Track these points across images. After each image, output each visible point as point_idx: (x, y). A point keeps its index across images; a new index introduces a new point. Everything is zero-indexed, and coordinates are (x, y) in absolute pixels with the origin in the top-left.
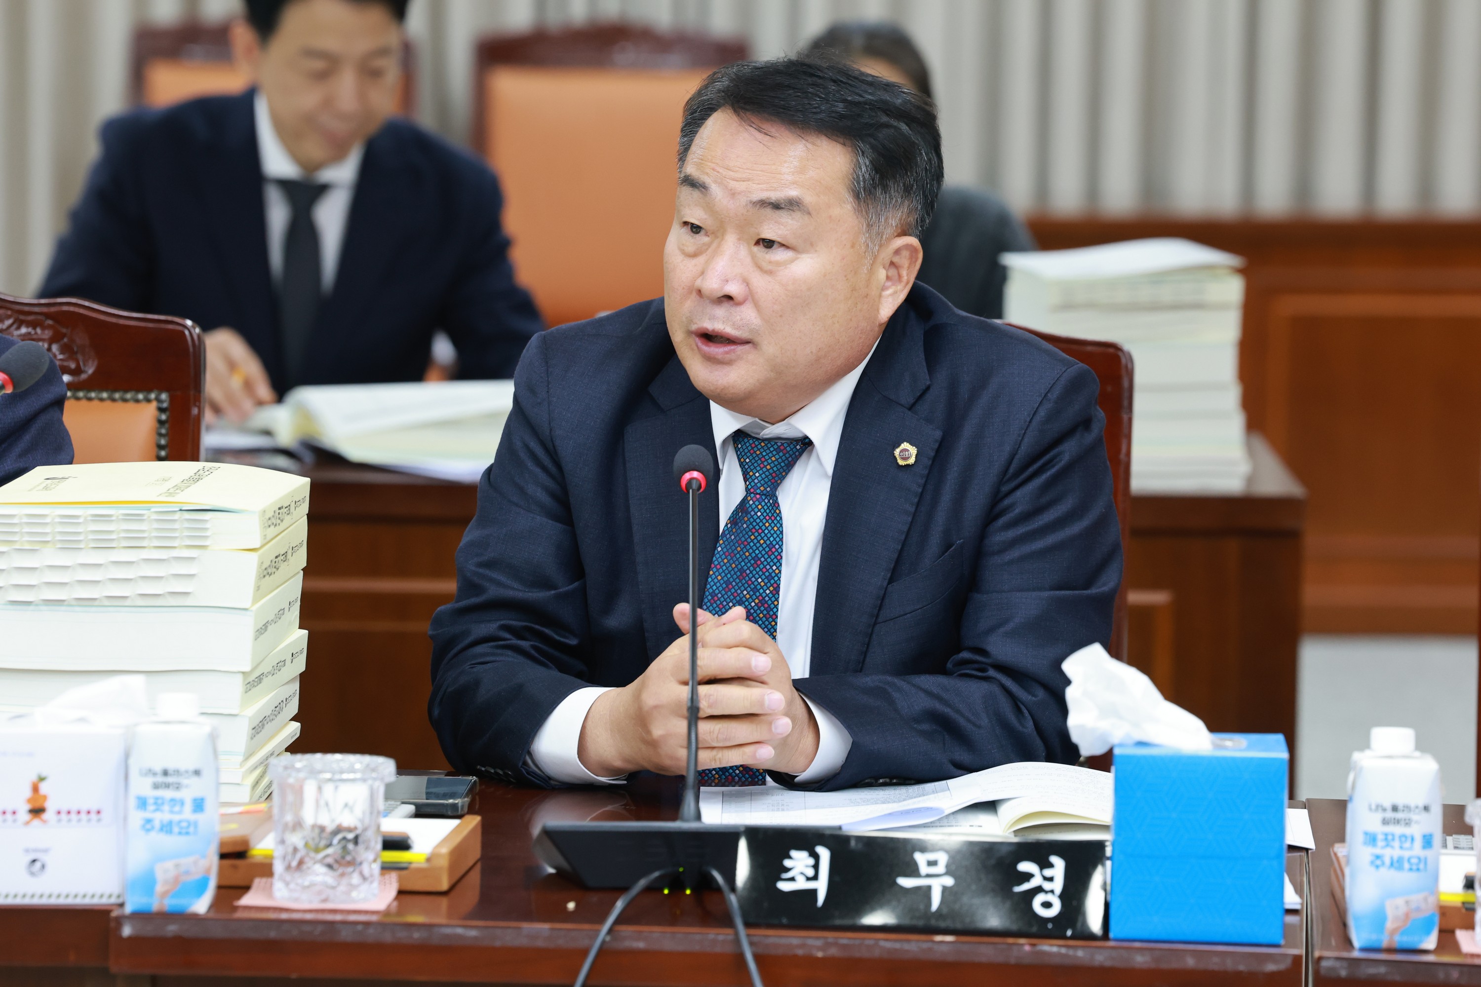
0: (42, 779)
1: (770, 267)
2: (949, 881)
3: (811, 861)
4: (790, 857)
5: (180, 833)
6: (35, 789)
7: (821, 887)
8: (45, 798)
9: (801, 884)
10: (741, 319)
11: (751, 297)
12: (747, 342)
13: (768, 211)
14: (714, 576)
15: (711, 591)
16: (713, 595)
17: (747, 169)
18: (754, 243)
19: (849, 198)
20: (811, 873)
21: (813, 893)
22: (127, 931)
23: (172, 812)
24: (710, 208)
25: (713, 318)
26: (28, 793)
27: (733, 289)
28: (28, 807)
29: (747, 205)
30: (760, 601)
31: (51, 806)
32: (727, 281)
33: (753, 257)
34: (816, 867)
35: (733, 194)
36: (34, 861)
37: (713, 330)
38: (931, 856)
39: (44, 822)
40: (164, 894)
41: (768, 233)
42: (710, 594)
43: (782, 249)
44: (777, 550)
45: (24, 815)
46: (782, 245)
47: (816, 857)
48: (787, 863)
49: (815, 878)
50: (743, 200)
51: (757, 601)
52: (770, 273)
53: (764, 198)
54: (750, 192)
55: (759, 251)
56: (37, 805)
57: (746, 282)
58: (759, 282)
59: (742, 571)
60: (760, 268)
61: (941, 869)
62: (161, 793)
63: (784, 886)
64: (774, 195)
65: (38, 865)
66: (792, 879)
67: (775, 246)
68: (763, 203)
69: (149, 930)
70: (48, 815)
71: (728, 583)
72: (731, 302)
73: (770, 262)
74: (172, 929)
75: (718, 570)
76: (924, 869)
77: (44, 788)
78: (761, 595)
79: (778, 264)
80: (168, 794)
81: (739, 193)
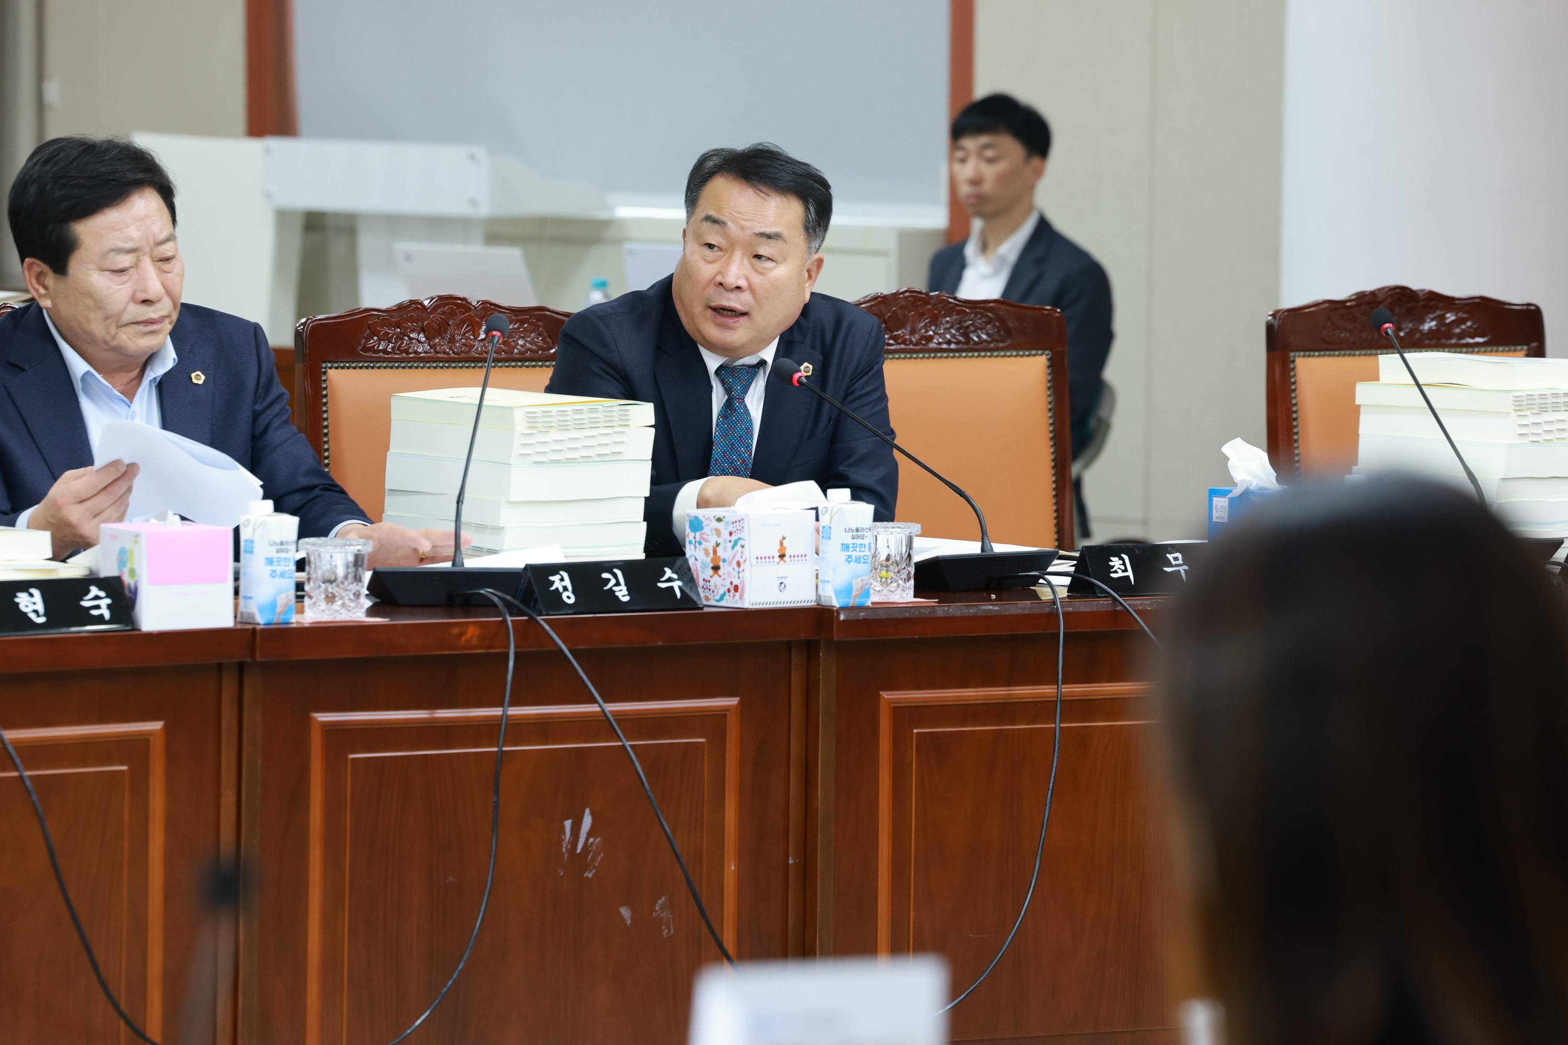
0: (784, 538)
1: (763, 271)
2: (1186, 567)
3: (1121, 562)
4: (1112, 561)
5: (864, 563)
6: (781, 544)
7: (1130, 573)
8: (785, 548)
9: (1120, 574)
10: (746, 300)
11: (751, 288)
12: (744, 314)
13: (764, 239)
14: (716, 450)
15: (715, 458)
16: (716, 460)
17: (752, 214)
18: (752, 256)
19: (802, 231)
20: (1123, 568)
21: (1128, 577)
22: (842, 617)
23: (860, 551)
24: (726, 236)
25: (728, 299)
26: (778, 547)
27: (742, 283)
28: (779, 554)
29: (752, 235)
30: (742, 461)
31: (788, 553)
32: (738, 278)
33: (752, 264)
34: (1124, 564)
35: (743, 228)
36: (781, 583)
37: (729, 307)
38: (1175, 555)
39: (785, 562)
40: (856, 597)
41: (762, 251)
42: (714, 460)
43: (770, 261)
44: (750, 430)
45: (777, 559)
46: (769, 259)
47: (1123, 559)
48: (1111, 563)
49: (1126, 570)
50: (749, 232)
51: (741, 461)
52: (763, 274)
53: (762, 232)
54: (754, 228)
55: (755, 261)
56: (782, 553)
57: (747, 279)
58: (756, 279)
59: (733, 445)
60: (757, 271)
61: (1180, 562)
62: (855, 541)
63: (1114, 575)
64: (768, 230)
65: (783, 585)
66: (1116, 572)
67: (763, 259)
68: (762, 235)
69: (852, 616)
70: (787, 558)
71: (724, 452)
72: (740, 290)
73: (763, 268)
74: (862, 615)
75: (718, 446)
76: (1174, 563)
77: (785, 543)
78: (743, 457)
79: (768, 269)
80: (859, 541)
81: (746, 228)
